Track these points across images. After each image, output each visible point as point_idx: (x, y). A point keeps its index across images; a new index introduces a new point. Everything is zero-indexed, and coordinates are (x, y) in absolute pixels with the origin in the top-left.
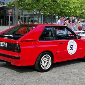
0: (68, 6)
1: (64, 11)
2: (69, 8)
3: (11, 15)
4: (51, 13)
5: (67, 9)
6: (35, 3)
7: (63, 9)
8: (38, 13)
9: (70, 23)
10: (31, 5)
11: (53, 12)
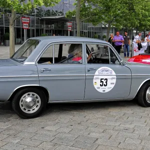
7: (144, 21)
8: (107, 26)
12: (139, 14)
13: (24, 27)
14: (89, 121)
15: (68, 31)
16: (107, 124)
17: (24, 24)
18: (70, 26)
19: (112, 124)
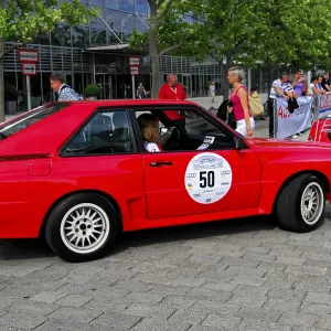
0: (322, 37)
1: (309, 52)
2: (325, 43)
3: (137, 73)
4: (267, 60)
5: (318, 47)
6: (212, 33)
7: (307, 48)
8: (225, 62)
9: (325, 88)
10: (198, 38)
11: (273, 58)
12: (294, 34)
13: (26, 72)
14: (136, 279)
15: (131, 76)
16: (176, 283)
17: (25, 66)
18: (135, 66)
19: (187, 283)
